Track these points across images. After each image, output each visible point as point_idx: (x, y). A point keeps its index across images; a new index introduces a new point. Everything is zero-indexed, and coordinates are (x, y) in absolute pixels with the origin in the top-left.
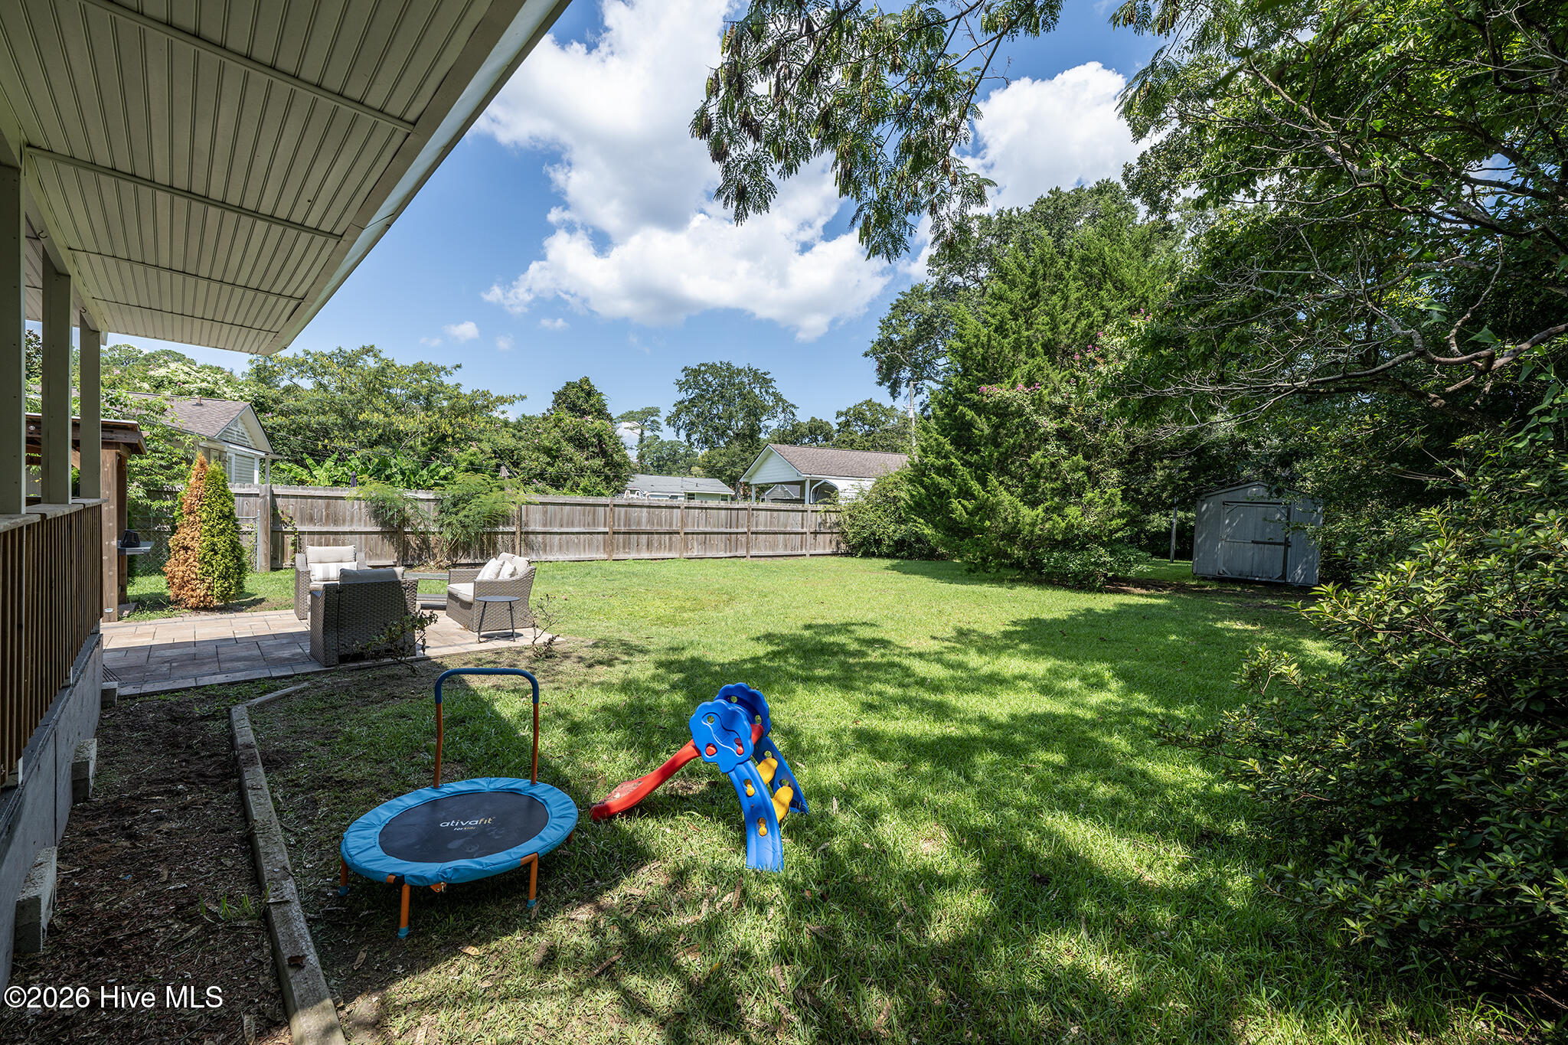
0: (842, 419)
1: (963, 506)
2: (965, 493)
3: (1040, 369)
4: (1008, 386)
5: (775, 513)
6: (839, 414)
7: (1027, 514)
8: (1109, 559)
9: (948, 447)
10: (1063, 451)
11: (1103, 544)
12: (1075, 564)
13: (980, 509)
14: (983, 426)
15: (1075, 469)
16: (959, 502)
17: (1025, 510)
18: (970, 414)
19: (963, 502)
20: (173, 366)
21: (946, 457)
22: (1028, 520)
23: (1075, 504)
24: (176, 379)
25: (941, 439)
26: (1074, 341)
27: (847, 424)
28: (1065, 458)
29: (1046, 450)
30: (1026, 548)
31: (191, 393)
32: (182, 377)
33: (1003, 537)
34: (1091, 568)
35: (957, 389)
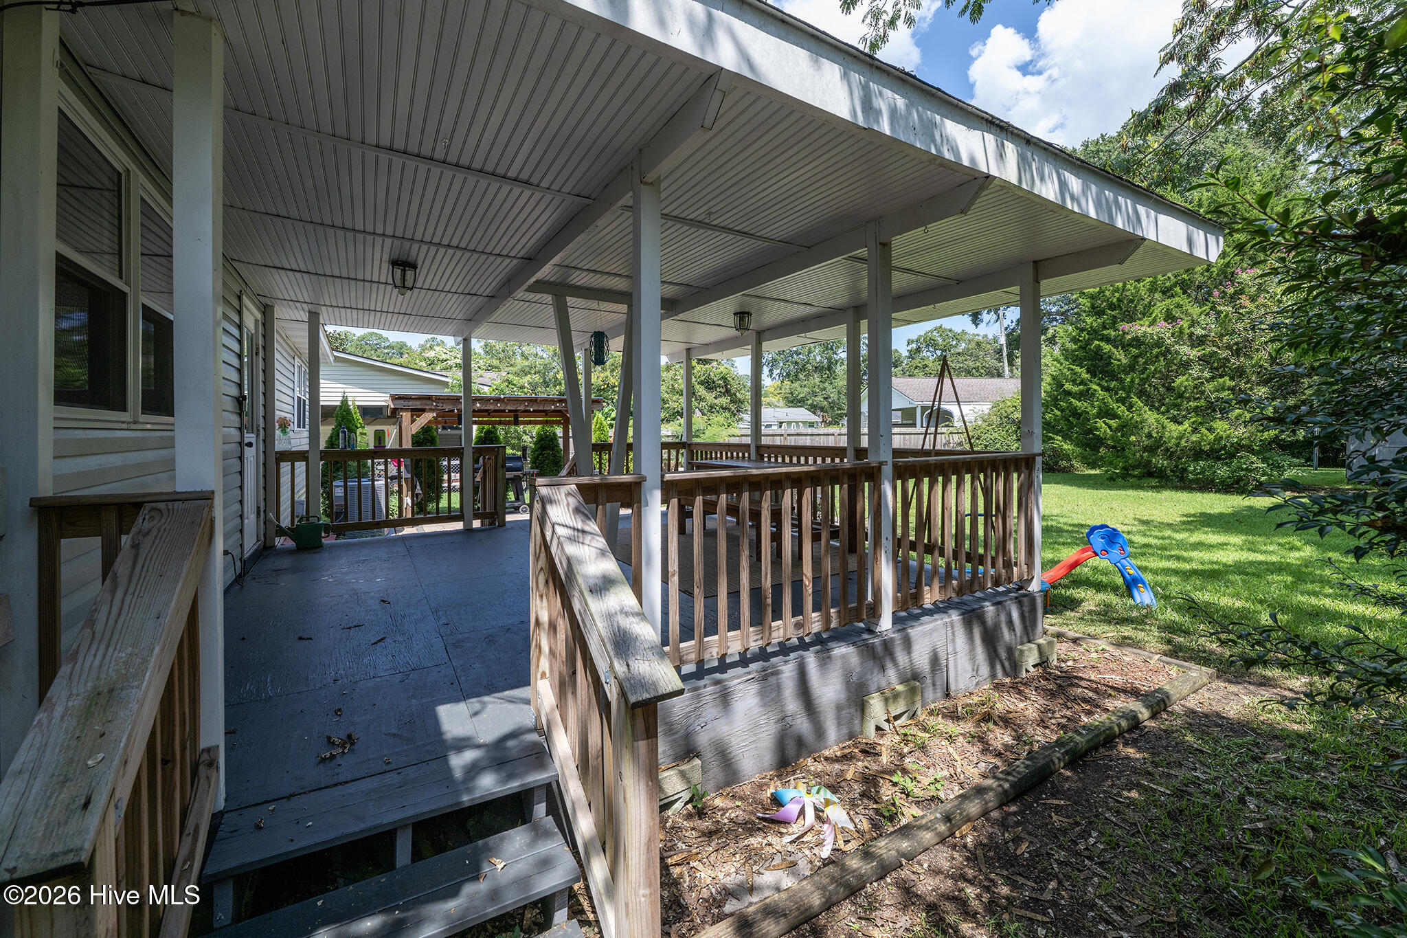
0: (914, 346)
1: (1106, 424)
2: (1106, 413)
3: (1178, 306)
4: (1147, 323)
5: (907, 437)
6: (909, 342)
7: (1174, 429)
8: (1261, 465)
9: (1085, 376)
10: (1207, 374)
11: (1253, 452)
12: (1222, 471)
13: (1124, 427)
14: (1120, 357)
15: (1223, 388)
16: (1104, 422)
17: (1172, 427)
18: (1107, 347)
19: (1108, 421)
20: (437, 348)
21: (1082, 383)
22: (1175, 434)
23: (1220, 419)
24: (441, 358)
25: (1078, 369)
26: (1210, 278)
27: (918, 350)
28: (1208, 381)
29: (1190, 375)
30: (1170, 457)
31: (451, 367)
32: (444, 357)
33: (1145, 449)
34: (1242, 473)
35: (1091, 327)
